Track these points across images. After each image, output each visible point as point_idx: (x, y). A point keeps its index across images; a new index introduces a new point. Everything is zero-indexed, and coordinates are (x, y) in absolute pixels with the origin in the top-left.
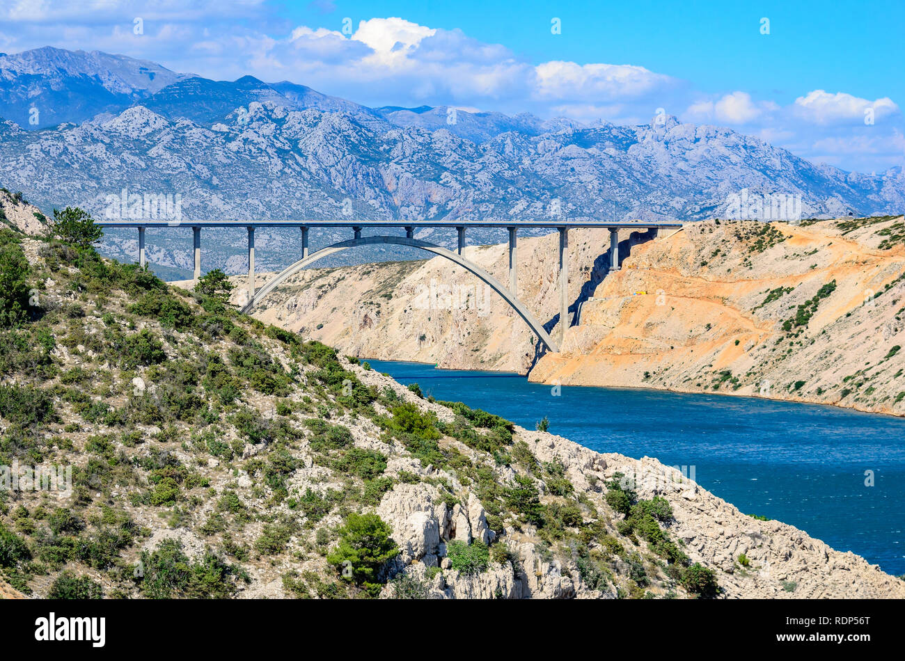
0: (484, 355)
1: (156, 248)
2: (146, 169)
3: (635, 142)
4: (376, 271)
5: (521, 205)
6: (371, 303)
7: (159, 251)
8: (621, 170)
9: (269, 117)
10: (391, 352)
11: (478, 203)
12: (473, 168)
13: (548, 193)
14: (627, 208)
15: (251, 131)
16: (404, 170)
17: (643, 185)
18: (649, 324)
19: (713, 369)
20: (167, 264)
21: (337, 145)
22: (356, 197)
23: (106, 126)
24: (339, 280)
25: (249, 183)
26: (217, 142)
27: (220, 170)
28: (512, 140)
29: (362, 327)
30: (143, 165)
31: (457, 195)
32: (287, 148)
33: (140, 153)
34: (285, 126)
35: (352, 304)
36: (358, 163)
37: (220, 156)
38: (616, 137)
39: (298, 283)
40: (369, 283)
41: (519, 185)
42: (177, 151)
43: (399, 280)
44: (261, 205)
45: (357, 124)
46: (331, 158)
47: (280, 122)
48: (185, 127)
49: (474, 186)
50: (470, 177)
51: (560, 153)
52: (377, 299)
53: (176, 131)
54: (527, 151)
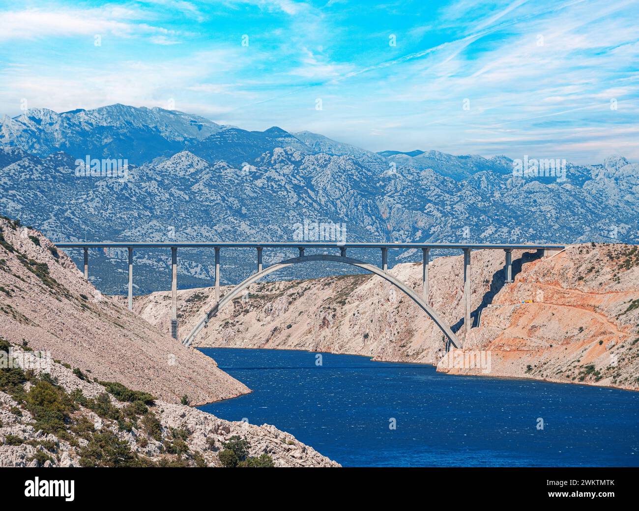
0: (409, 350)
1: (194, 264)
2: (190, 201)
3: (590, 179)
4: (335, 282)
5: (490, 230)
6: (329, 308)
7: (197, 266)
8: (576, 202)
9: (289, 160)
10: (341, 347)
11: (455, 228)
12: (452, 200)
13: (514, 221)
14: (579, 233)
15: (274, 171)
16: (396, 202)
17: (595, 214)
18: (533, 327)
19: (580, 364)
20: (203, 276)
21: (342, 182)
22: (356, 223)
23: (159, 167)
24: (306, 289)
25: (271, 212)
26: (246, 180)
27: (248, 202)
28: (487, 178)
29: (321, 327)
30: (187, 198)
31: (438, 222)
32: (302, 184)
33: (185, 188)
34: (301, 167)
35: (315, 308)
36: (359, 196)
37: (248, 191)
38: (573, 175)
39: (274, 292)
40: (329, 292)
41: (490, 214)
42: (214, 187)
43: (352, 289)
44: (279, 229)
45: (359, 165)
46: (337, 193)
47: (298, 164)
48: (221, 168)
49: (453, 215)
50: (450, 207)
51: (525, 188)
52: (334, 305)
53: (214, 171)
54: (499, 186)
